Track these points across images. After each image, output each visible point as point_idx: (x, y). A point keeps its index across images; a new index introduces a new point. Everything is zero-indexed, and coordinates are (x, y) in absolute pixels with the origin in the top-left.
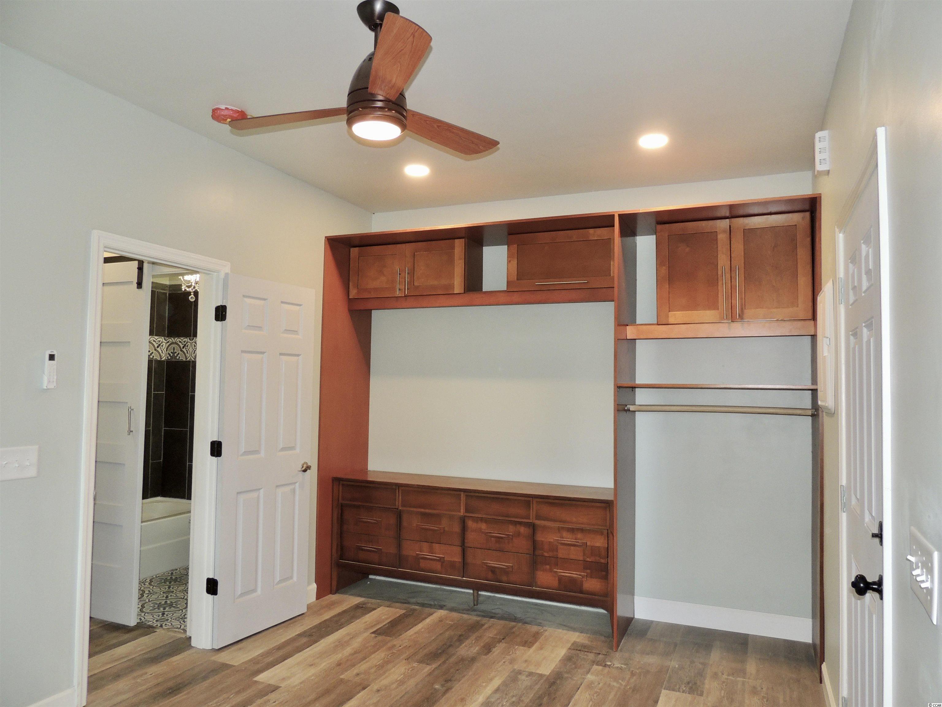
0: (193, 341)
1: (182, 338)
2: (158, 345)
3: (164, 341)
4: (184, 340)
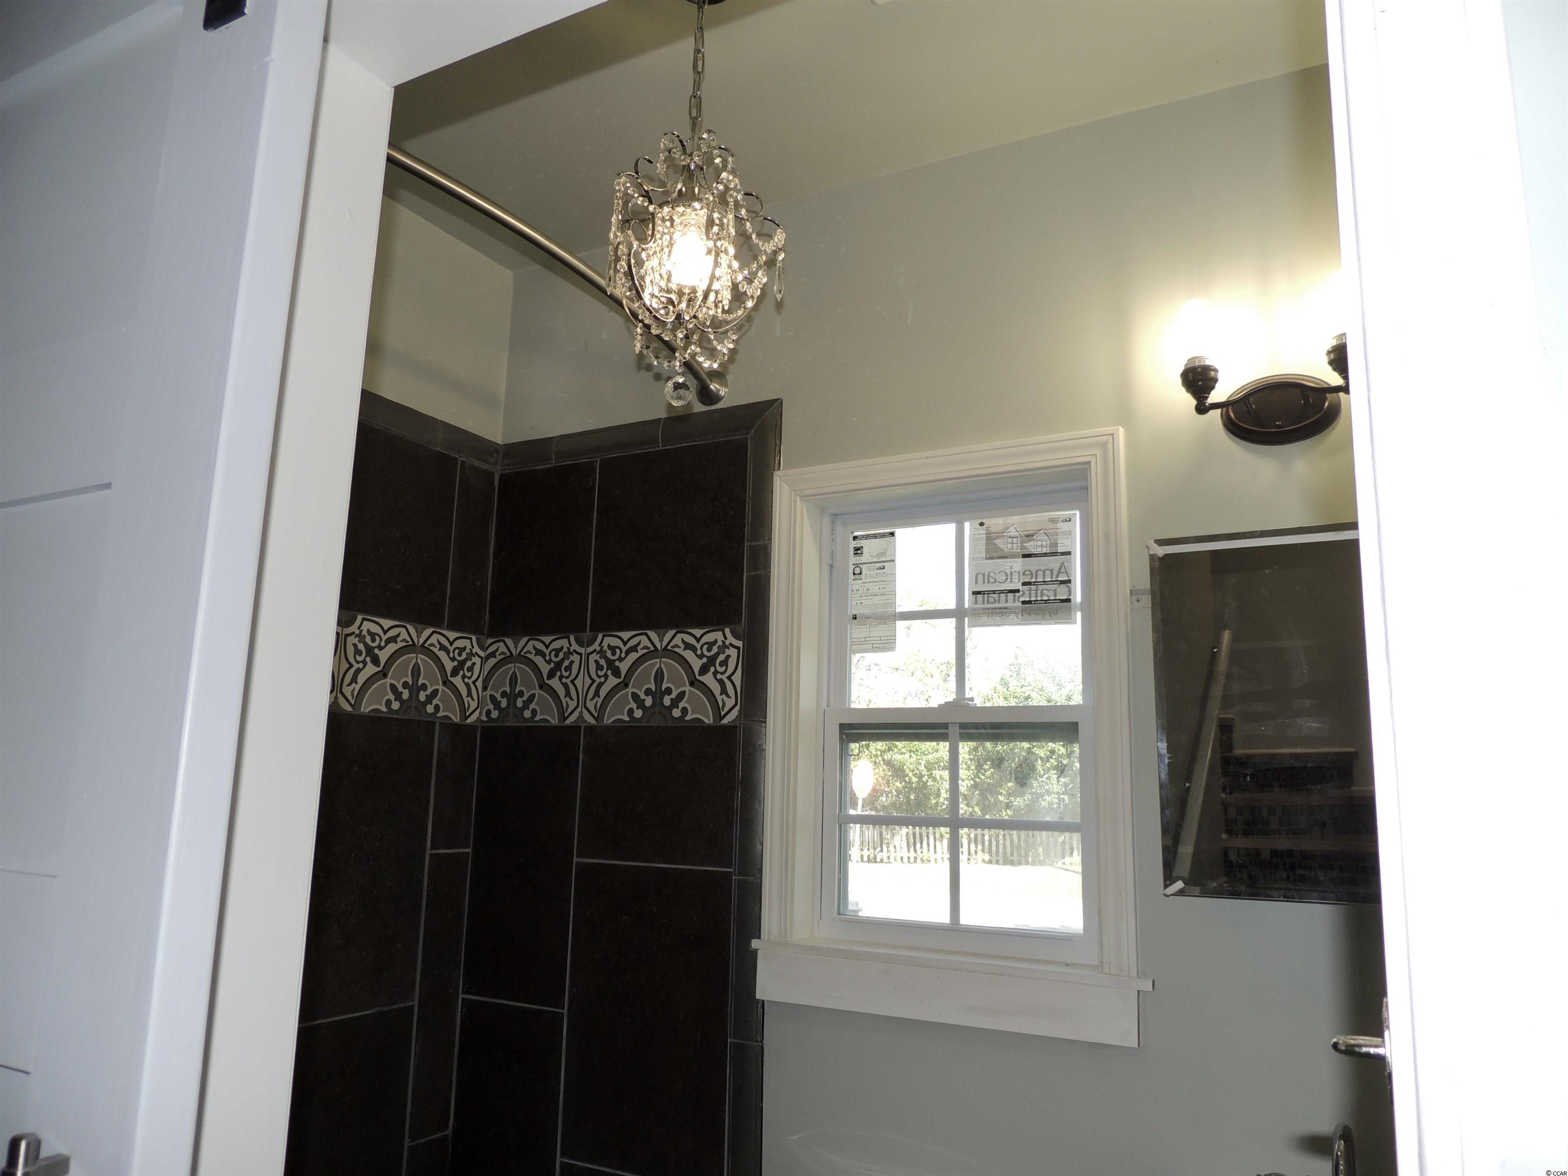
0: (590, 649)
1: (547, 639)
2: (456, 663)
3: (476, 649)
4: (557, 645)
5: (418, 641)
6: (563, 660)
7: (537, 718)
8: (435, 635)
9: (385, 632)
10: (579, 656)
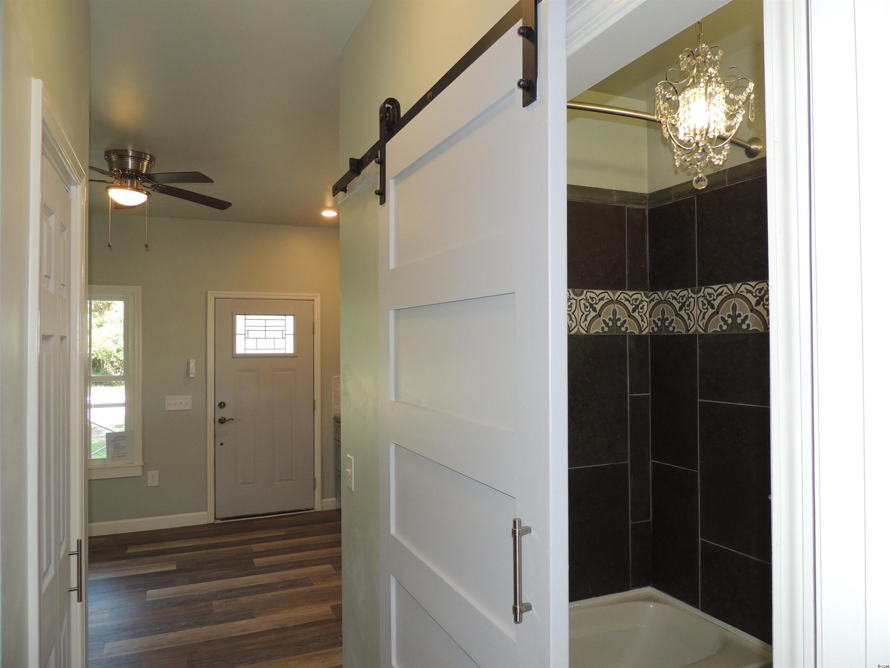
0: (699, 295)
1: (677, 291)
2: (634, 306)
3: (644, 298)
4: (682, 294)
5: (614, 298)
6: (686, 301)
7: (675, 331)
8: (622, 294)
9: (598, 296)
10: (693, 299)
